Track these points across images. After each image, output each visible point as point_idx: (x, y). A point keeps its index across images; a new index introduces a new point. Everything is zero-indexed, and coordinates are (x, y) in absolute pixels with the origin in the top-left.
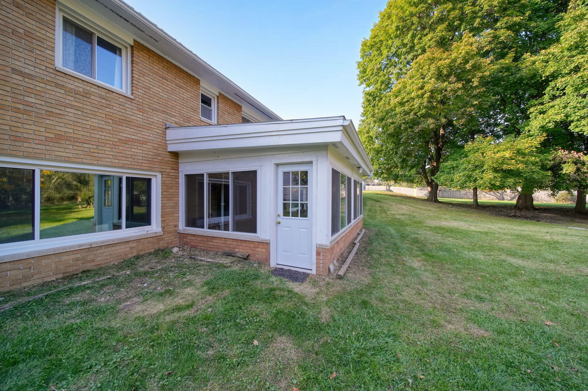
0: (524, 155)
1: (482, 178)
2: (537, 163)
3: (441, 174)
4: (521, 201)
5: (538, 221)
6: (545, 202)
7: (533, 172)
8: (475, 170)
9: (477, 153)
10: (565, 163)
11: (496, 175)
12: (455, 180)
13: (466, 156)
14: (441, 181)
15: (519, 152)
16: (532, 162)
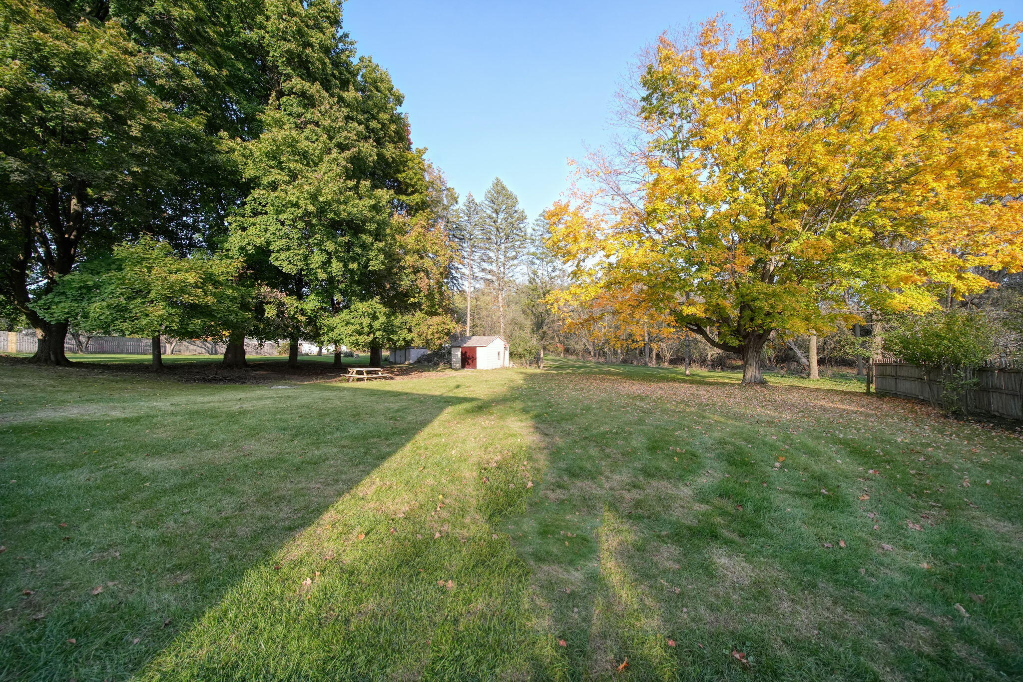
0: (216, 283)
1: (147, 315)
2: (235, 298)
3: (56, 300)
4: (230, 356)
5: (243, 383)
6: (268, 356)
7: (230, 311)
8: (135, 299)
9: (139, 266)
10: (268, 303)
11: (172, 311)
12: (91, 315)
13: (120, 269)
14: (55, 315)
15: (210, 278)
16: (228, 297)
